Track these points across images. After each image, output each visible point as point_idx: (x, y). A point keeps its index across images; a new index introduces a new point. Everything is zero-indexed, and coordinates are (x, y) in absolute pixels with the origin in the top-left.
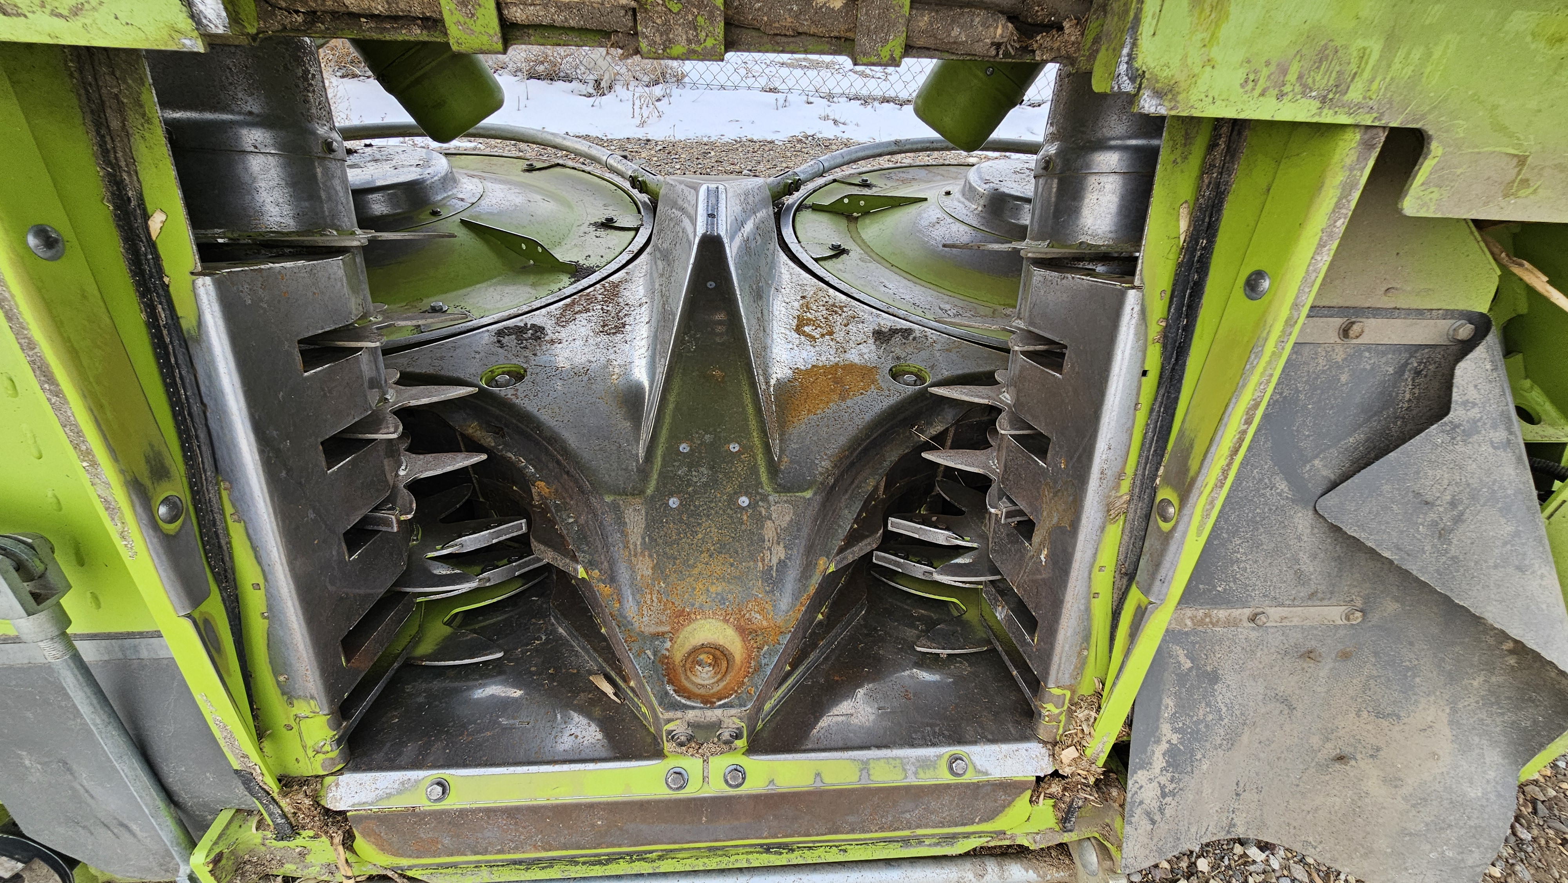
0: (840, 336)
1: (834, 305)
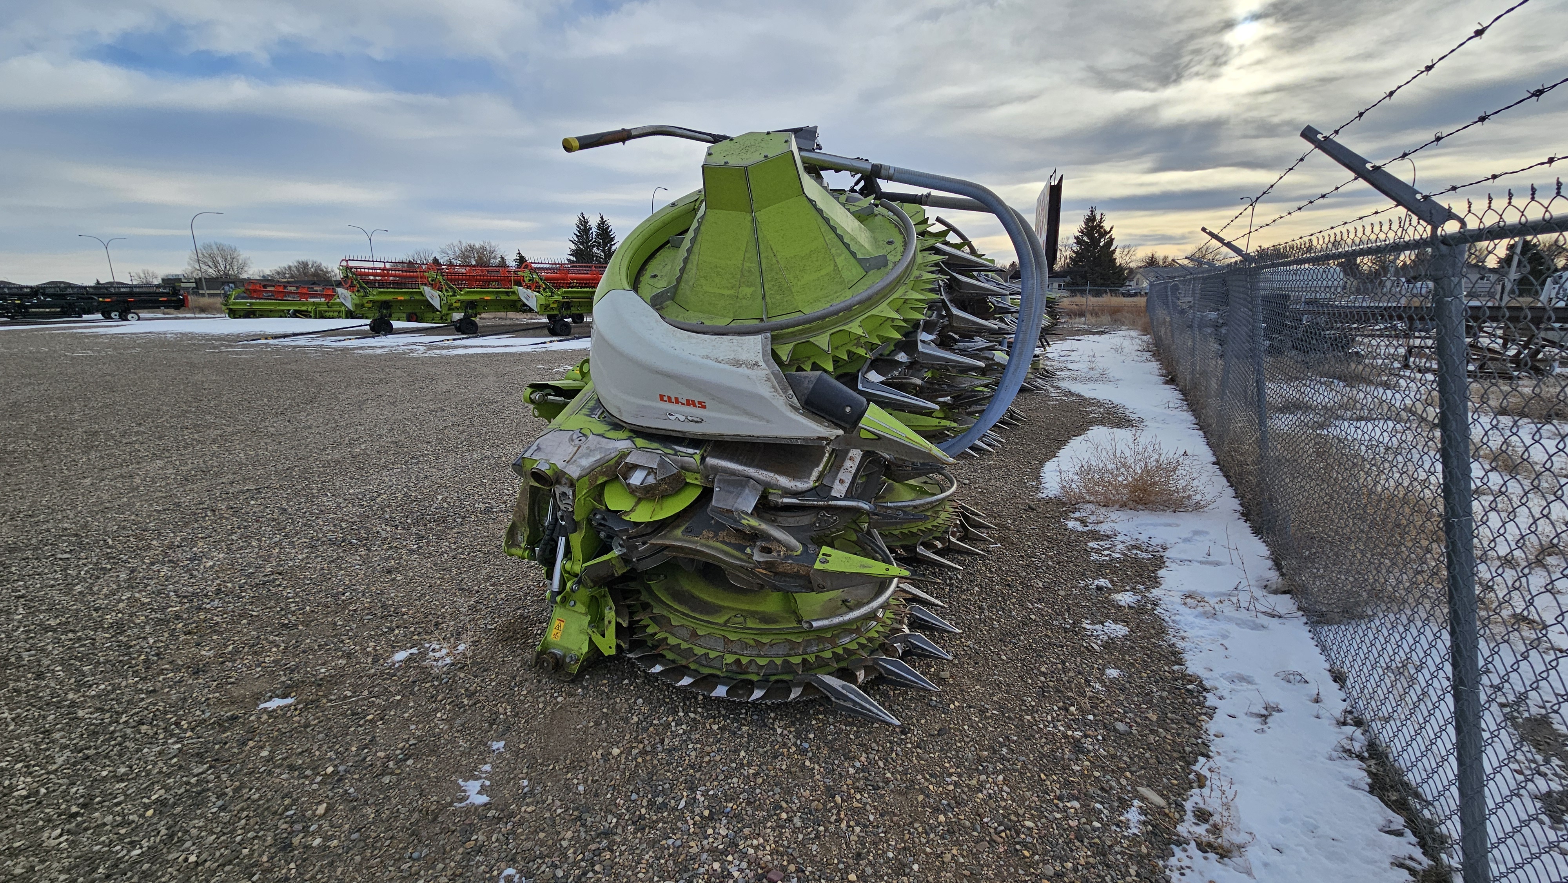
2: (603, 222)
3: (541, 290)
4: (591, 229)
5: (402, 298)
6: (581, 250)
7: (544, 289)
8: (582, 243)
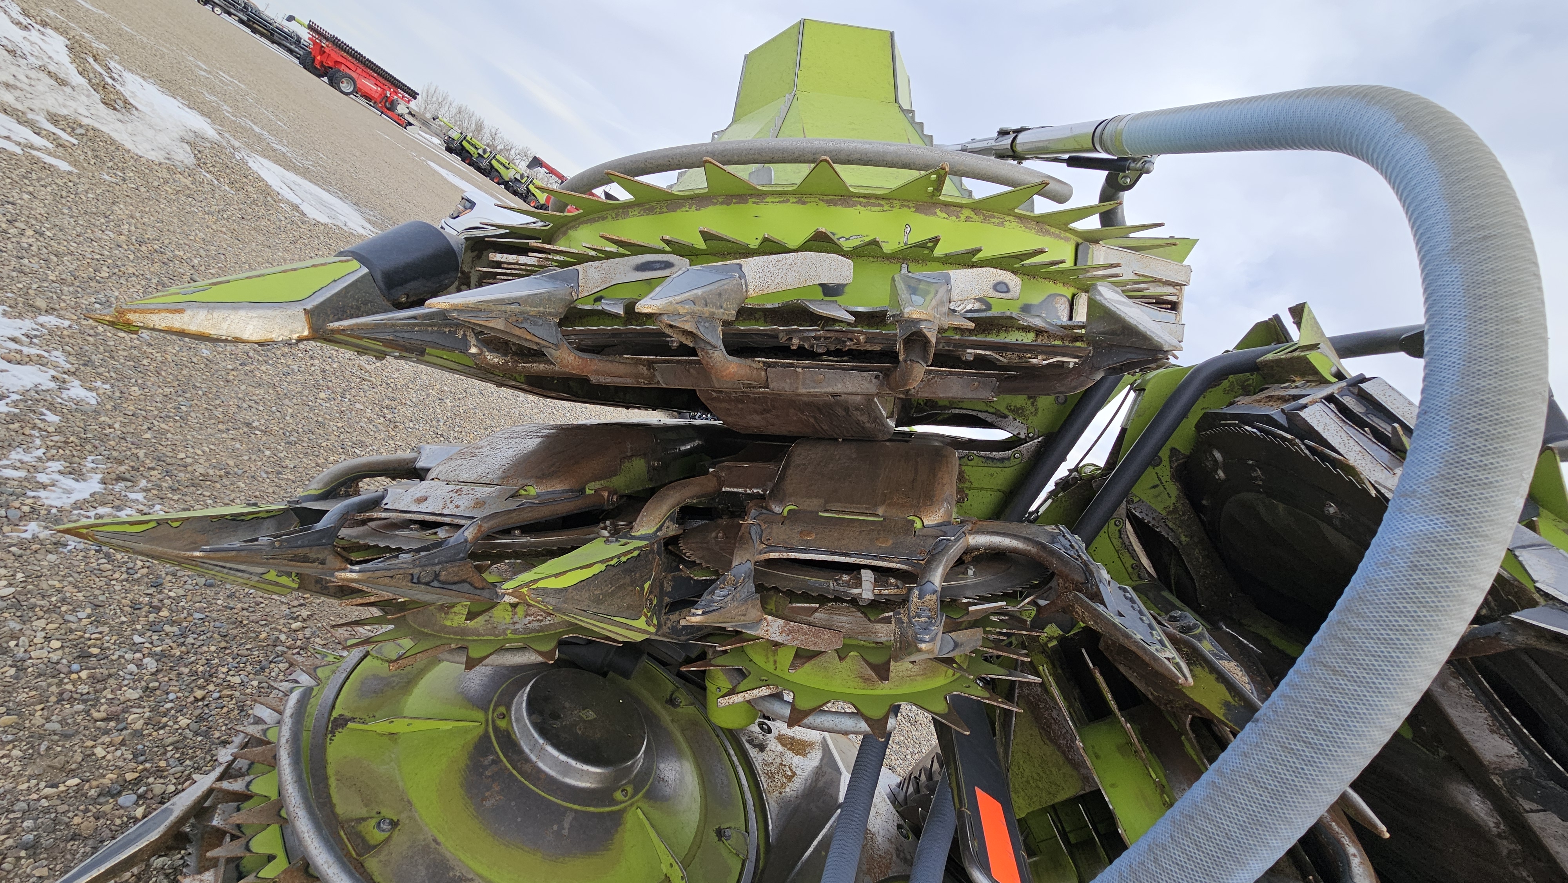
0: (778, 760)
1: (770, 778)
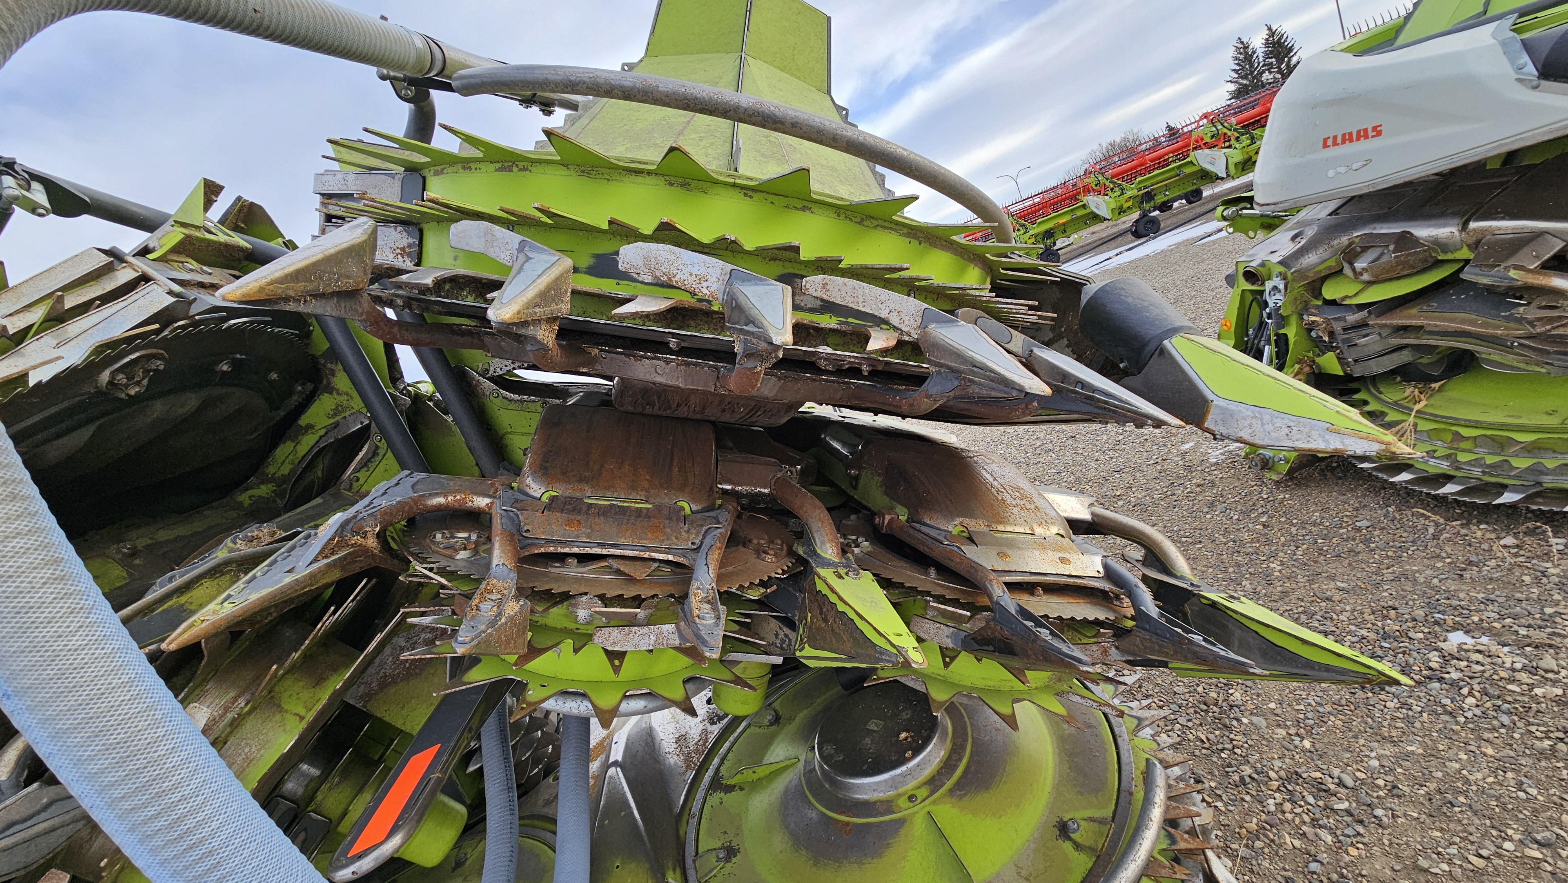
2: (1272, 33)
3: (1233, 142)
4: (1254, 52)
5: (1064, 220)
6: (1245, 85)
7: (1237, 139)
8: (1244, 77)
